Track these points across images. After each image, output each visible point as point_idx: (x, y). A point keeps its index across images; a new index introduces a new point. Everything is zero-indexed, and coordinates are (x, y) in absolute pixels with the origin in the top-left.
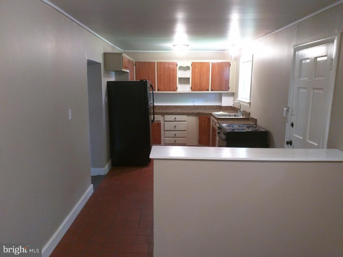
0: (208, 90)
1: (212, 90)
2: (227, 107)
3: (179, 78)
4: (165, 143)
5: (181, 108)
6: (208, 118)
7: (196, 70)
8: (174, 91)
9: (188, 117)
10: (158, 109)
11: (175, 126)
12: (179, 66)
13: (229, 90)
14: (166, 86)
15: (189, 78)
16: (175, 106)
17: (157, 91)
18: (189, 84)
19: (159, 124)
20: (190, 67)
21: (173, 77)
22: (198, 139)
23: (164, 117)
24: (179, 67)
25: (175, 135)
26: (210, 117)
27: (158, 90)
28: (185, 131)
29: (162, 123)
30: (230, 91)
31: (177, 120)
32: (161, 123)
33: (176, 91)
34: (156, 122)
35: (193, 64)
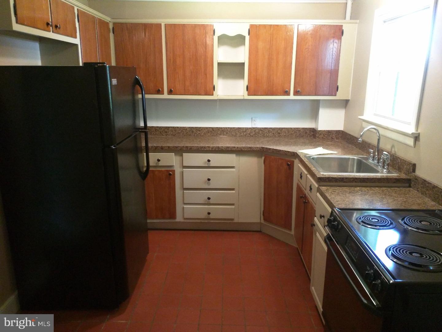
0: (287, 93)
1: (296, 93)
2: (329, 132)
3: (219, 64)
4: (185, 217)
5: (225, 133)
6: (288, 165)
7: (261, 45)
8: (206, 94)
9: (238, 158)
10: (172, 135)
11: (209, 180)
12: (218, 34)
13: (338, 93)
14: (188, 83)
15: (243, 64)
16: (211, 129)
17: (168, 94)
18: (242, 77)
19: (169, 175)
20: (244, 37)
21: (205, 61)
22: (262, 209)
23: (181, 157)
24: (218, 37)
25: (208, 200)
26: (293, 162)
27: (170, 92)
28: (233, 189)
29: (178, 170)
30: (340, 95)
31: (212, 164)
32: (174, 171)
33: (213, 95)
34: (163, 169)
35: (254, 30)
